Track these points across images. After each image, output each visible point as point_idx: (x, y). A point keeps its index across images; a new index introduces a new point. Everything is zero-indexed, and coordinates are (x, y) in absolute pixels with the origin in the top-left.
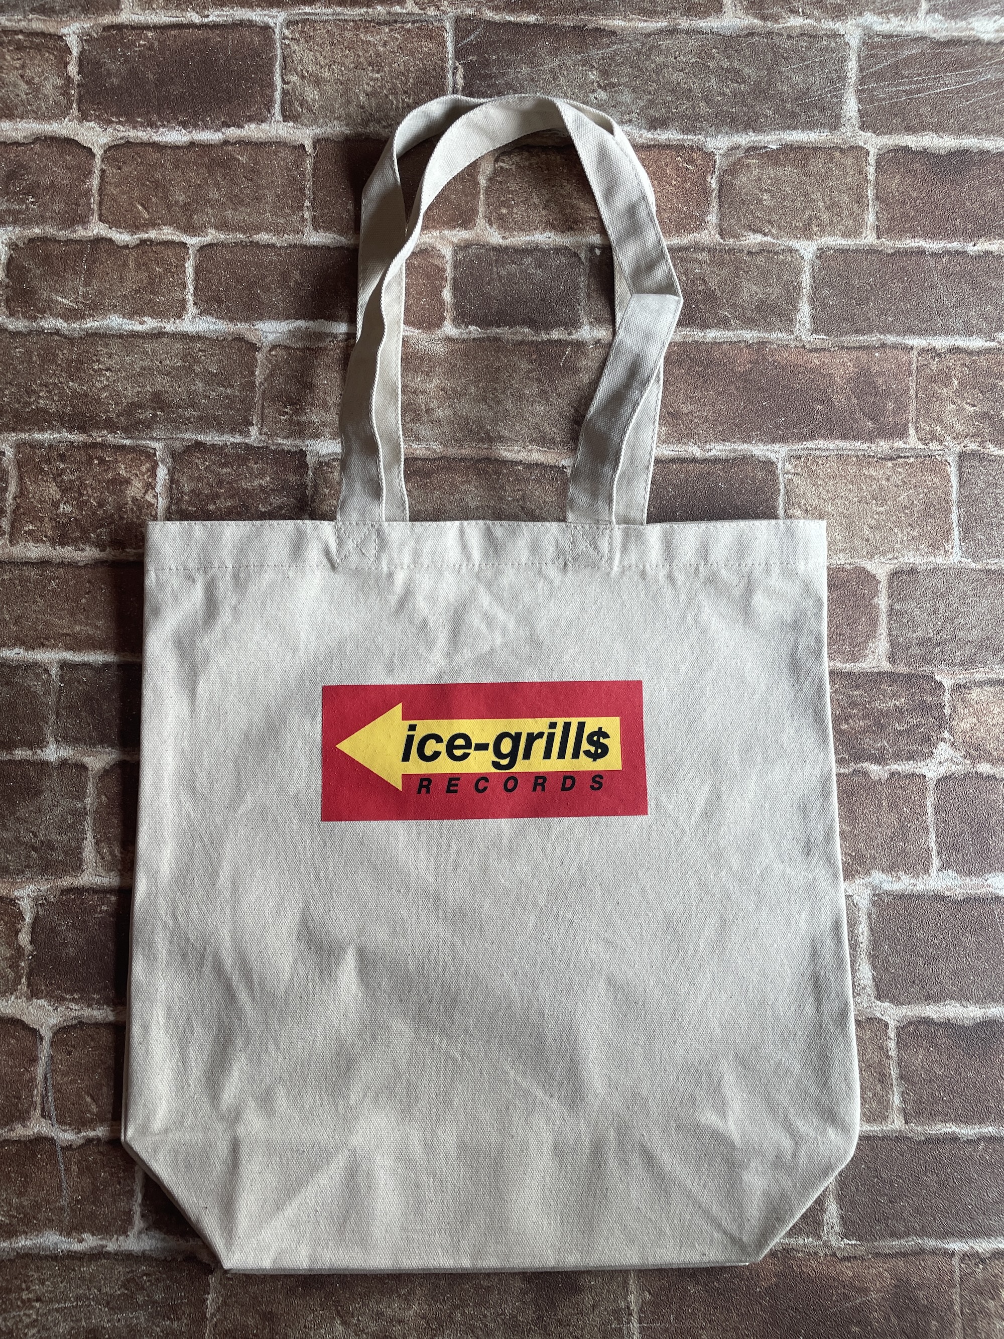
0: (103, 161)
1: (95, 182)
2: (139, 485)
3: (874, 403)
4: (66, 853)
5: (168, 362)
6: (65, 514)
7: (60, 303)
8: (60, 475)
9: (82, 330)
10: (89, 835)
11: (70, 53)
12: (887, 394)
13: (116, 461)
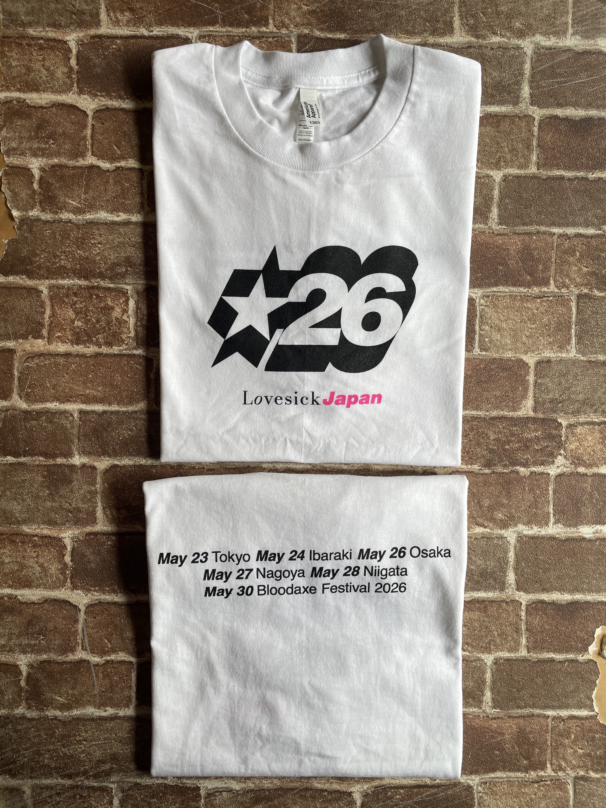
0: (93, 119)
1: (89, 132)
2: (119, 311)
3: (532, 266)
4: (87, 514)
5: (133, 239)
6: (78, 327)
7: (71, 204)
8: (74, 304)
9: (84, 220)
10: (99, 504)
11: (72, 52)
12: (539, 261)
13: (106, 296)
